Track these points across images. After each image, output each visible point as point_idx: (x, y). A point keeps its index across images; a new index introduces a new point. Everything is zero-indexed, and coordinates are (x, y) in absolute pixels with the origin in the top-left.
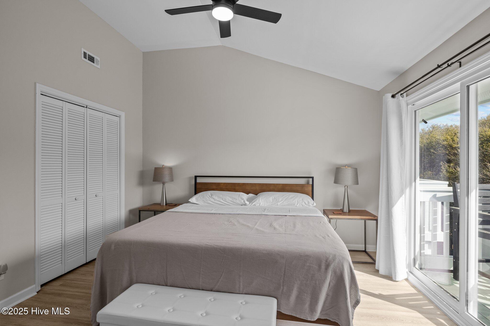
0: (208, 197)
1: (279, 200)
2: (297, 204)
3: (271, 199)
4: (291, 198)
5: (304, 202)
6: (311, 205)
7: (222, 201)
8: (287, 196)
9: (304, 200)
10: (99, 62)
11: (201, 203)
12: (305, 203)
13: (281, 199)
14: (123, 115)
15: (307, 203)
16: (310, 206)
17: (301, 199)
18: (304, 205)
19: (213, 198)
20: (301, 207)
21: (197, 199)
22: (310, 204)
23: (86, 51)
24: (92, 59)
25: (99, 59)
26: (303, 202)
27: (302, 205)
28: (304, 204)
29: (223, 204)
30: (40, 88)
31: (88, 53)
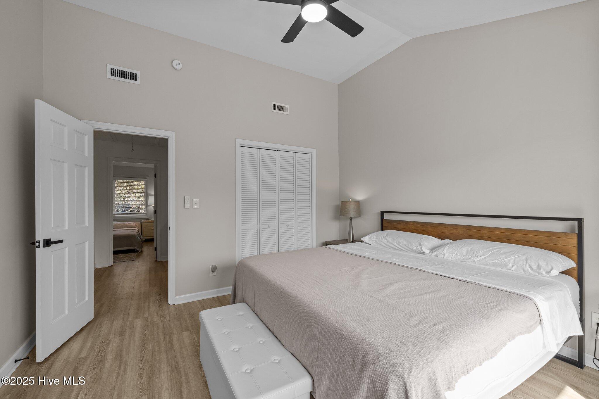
0: (381, 238)
1: (478, 255)
2: (513, 266)
3: (464, 250)
4: (504, 253)
5: (528, 265)
6: (544, 273)
7: (395, 244)
8: (496, 250)
9: (529, 261)
10: (288, 109)
11: (373, 243)
12: (531, 267)
13: (481, 253)
14: (314, 152)
15: (535, 267)
16: (542, 274)
17: (524, 258)
18: (528, 270)
19: (387, 240)
20: (521, 272)
21: (370, 238)
22: (542, 270)
23: (275, 104)
24: (281, 108)
25: (288, 106)
26: (526, 263)
27: (524, 270)
28: (527, 268)
29: (397, 248)
30: (239, 142)
31: (277, 104)
